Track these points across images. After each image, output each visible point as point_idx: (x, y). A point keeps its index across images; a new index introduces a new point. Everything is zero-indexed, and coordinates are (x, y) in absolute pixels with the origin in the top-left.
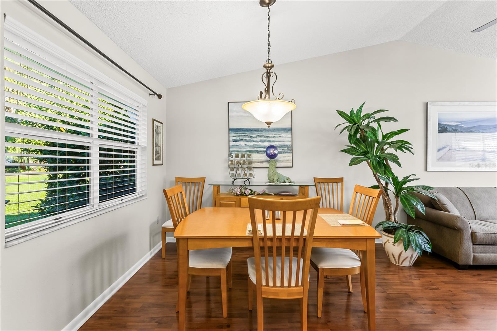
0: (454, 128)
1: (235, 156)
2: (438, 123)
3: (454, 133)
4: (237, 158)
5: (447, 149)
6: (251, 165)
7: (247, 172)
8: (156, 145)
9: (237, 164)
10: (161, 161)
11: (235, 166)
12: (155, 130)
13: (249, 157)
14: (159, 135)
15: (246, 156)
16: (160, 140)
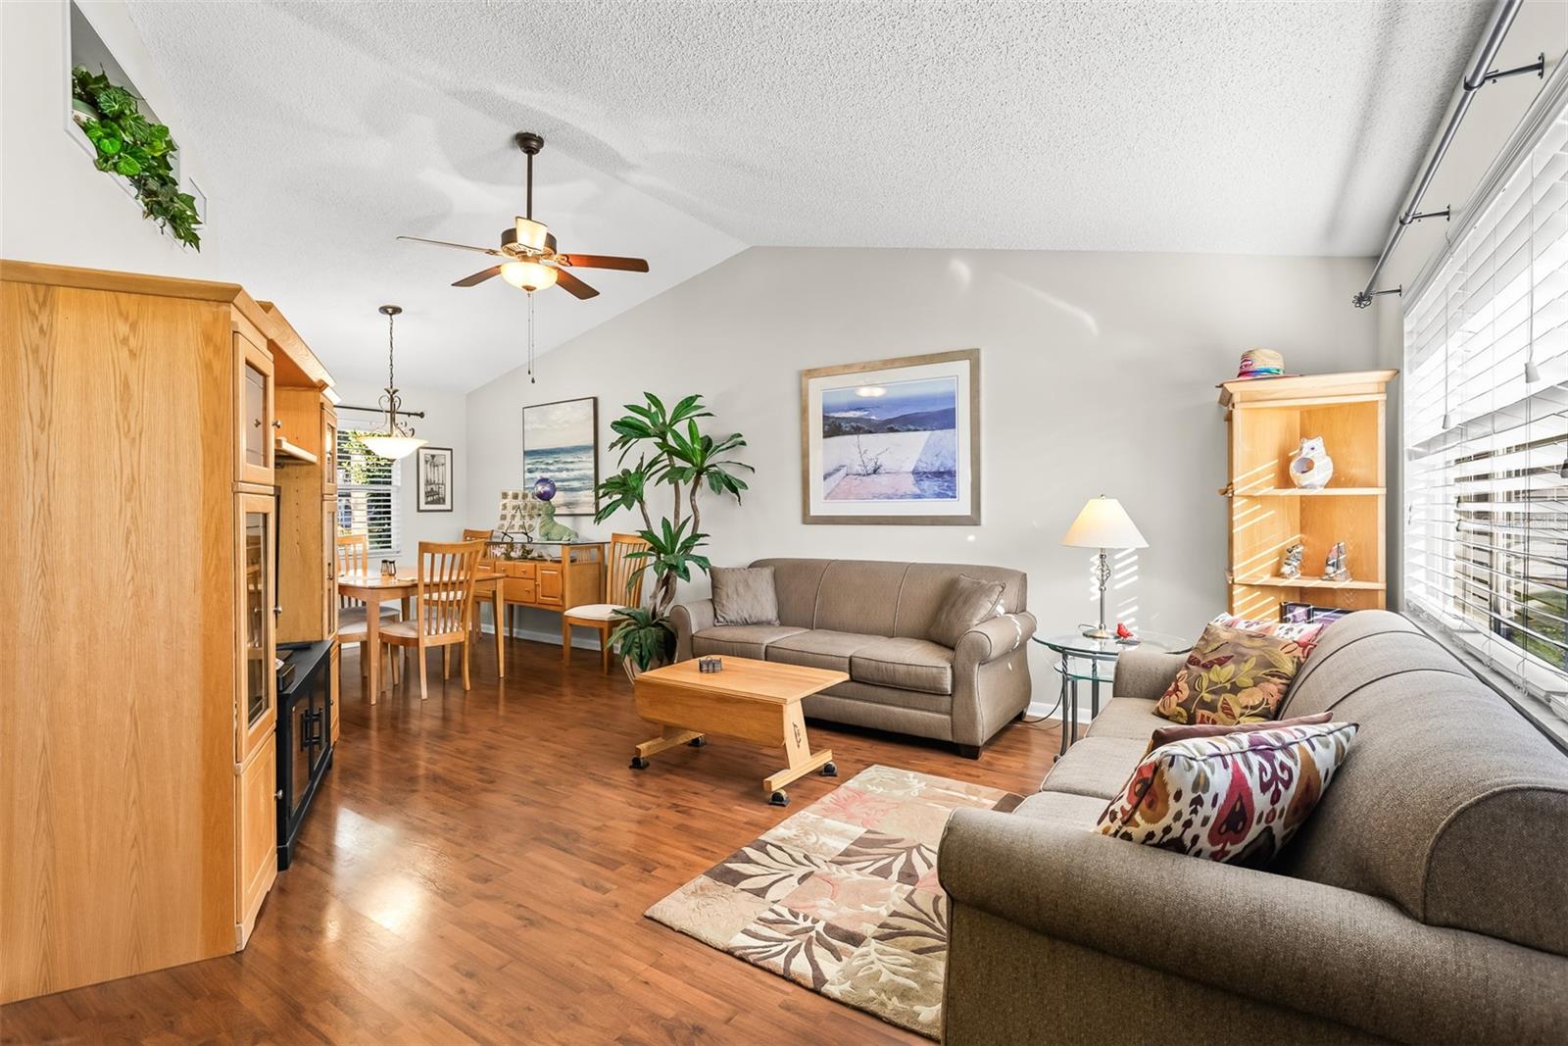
0: (854, 425)
1: (513, 497)
2: (824, 416)
3: (856, 436)
4: (515, 500)
5: (843, 472)
6: (536, 511)
7: (528, 522)
8: (428, 483)
9: (514, 508)
10: (447, 506)
11: (509, 512)
12: (427, 462)
13: (533, 498)
14: (440, 468)
15: (530, 495)
16: (442, 474)
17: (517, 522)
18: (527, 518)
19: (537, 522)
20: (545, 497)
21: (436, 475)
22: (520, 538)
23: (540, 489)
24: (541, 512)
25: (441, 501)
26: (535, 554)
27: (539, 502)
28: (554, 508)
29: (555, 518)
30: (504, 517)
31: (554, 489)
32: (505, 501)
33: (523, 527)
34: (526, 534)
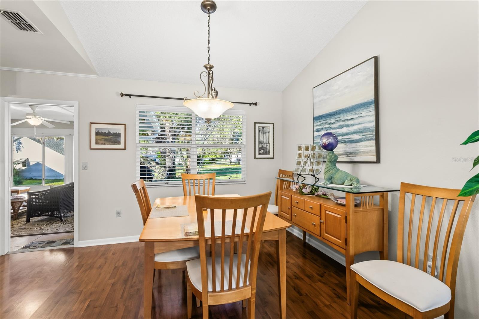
1: (305, 149)
4: (307, 151)
6: (321, 159)
7: (315, 167)
8: (260, 142)
9: (306, 157)
10: (271, 156)
11: (303, 160)
12: (260, 131)
13: (320, 149)
14: (267, 134)
15: (317, 148)
16: (268, 138)
17: (308, 167)
18: (315, 164)
19: (322, 168)
20: (329, 147)
21: (264, 139)
22: (310, 180)
23: (325, 141)
24: (325, 160)
25: (268, 153)
26: (320, 192)
27: (324, 152)
28: (336, 157)
29: (338, 165)
30: (299, 163)
31: (337, 142)
32: (300, 152)
33: (312, 170)
34: (314, 176)
